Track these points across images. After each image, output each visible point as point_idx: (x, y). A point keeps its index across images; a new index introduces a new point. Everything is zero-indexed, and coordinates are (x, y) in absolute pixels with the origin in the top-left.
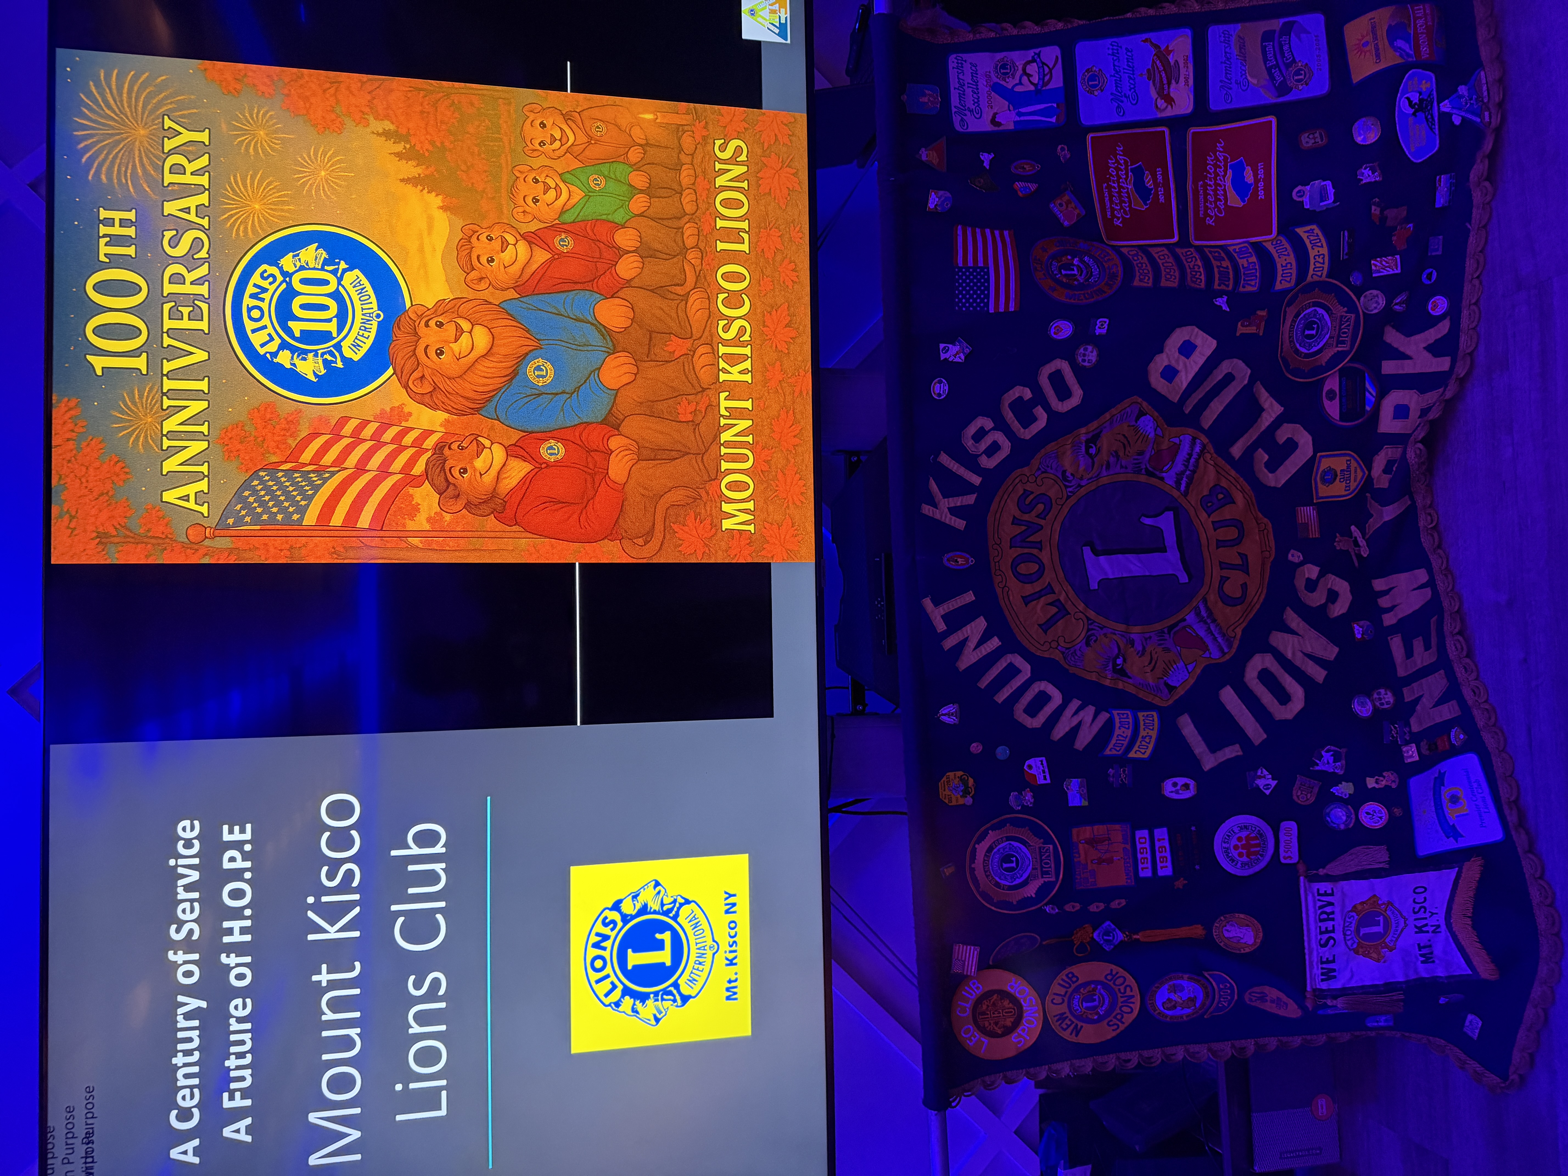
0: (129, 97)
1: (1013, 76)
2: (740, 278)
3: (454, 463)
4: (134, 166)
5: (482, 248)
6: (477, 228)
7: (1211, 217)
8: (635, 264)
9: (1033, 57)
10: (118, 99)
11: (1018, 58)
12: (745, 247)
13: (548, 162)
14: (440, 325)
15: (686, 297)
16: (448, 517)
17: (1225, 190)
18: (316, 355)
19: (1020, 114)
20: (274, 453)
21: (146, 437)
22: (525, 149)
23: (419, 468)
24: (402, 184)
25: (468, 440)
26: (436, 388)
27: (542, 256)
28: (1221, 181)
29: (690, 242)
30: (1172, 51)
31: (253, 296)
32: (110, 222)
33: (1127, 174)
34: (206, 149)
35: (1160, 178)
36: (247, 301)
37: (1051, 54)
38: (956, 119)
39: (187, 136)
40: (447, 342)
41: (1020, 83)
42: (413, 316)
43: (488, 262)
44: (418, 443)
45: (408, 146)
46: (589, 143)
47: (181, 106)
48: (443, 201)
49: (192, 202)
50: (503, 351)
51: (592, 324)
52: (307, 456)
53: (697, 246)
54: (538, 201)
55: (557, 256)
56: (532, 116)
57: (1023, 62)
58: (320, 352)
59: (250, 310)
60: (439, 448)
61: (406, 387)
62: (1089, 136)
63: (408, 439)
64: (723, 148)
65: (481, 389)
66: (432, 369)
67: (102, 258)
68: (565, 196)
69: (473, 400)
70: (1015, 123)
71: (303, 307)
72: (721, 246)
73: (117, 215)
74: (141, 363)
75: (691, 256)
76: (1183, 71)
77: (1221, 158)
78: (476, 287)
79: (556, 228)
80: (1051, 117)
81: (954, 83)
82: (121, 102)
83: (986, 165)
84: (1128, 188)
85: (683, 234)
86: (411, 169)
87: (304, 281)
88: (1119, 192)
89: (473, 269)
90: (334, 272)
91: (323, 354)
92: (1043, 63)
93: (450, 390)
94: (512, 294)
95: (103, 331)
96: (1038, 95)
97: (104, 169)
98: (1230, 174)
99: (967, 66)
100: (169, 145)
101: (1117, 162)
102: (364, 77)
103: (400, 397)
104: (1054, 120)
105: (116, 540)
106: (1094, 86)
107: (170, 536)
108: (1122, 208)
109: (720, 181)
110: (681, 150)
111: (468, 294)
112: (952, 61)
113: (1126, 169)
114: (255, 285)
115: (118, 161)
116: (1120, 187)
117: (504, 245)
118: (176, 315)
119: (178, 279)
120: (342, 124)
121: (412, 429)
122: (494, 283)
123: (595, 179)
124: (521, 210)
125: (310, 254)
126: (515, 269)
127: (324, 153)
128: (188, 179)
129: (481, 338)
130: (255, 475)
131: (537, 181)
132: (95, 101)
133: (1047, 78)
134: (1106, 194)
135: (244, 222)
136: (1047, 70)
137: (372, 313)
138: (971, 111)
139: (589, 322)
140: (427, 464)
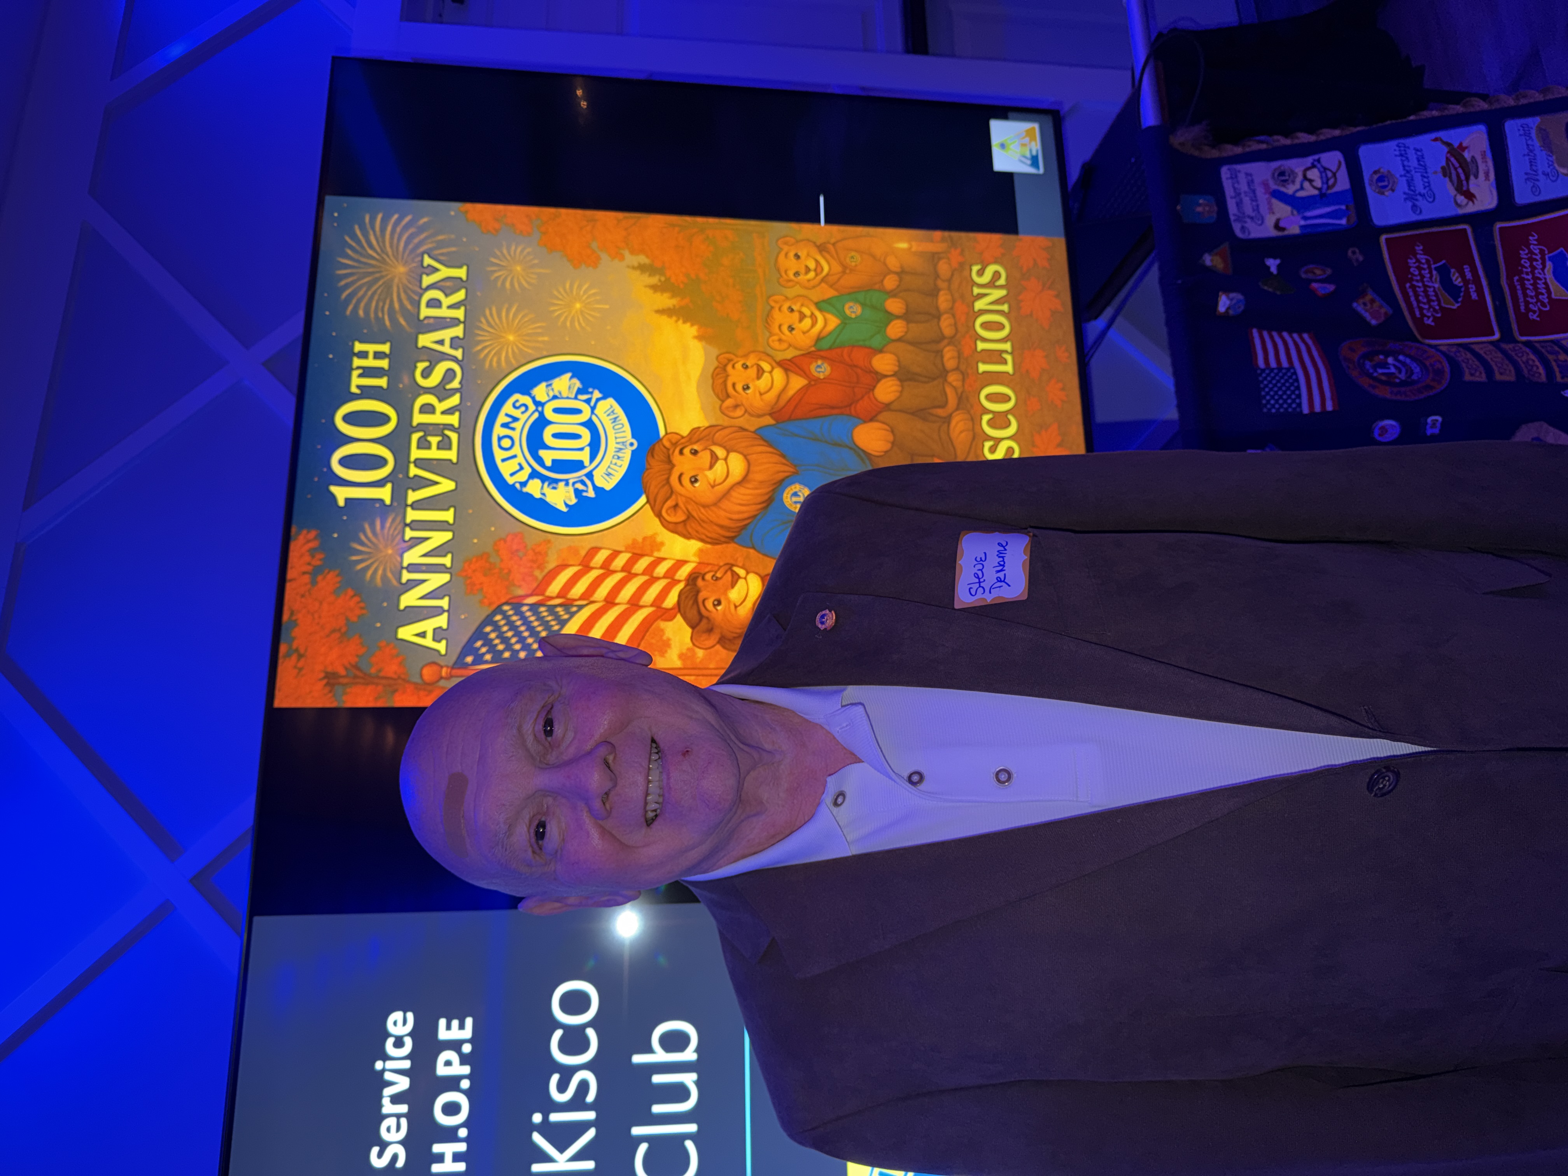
0: (392, 238)
1: (1293, 182)
2: (1005, 398)
3: (708, 596)
4: (392, 302)
5: (737, 375)
6: (732, 356)
7: (1534, 312)
8: (894, 388)
9: (1313, 164)
10: (380, 239)
11: (1297, 165)
12: (1009, 368)
13: (803, 292)
14: (695, 453)
15: (948, 419)
16: (700, 653)
17: (1546, 283)
18: (567, 484)
19: (1305, 218)
20: (520, 586)
21: (384, 570)
22: (781, 280)
23: (672, 600)
24: (657, 316)
25: (722, 570)
26: (689, 516)
27: (798, 383)
28: (1540, 274)
29: (950, 364)
30: (1466, 148)
31: (505, 425)
32: (363, 355)
33: (1431, 273)
34: (464, 284)
35: (1469, 275)
36: (498, 430)
37: (1333, 159)
38: (1237, 228)
39: (445, 272)
40: (702, 470)
41: (1302, 188)
42: (667, 444)
43: (744, 389)
44: (670, 574)
45: (663, 279)
46: (844, 272)
47: (440, 245)
48: (698, 331)
49: (447, 334)
50: (759, 477)
51: (851, 448)
52: (555, 588)
53: (957, 369)
54: (793, 329)
55: (813, 382)
56: (786, 248)
57: (1303, 168)
58: (571, 482)
59: (500, 439)
60: (692, 579)
61: (659, 515)
62: (1383, 238)
63: (661, 570)
64: (981, 273)
65: (735, 517)
66: (686, 497)
67: (354, 390)
68: (820, 324)
69: (728, 529)
70: (1302, 227)
71: (556, 436)
72: (982, 368)
73: (371, 348)
74: (385, 494)
75: (953, 378)
76: (1482, 168)
77: (1537, 252)
78: (732, 414)
79: (811, 355)
80: (1340, 218)
81: (1229, 192)
82: (384, 242)
83: (1274, 270)
84: (1434, 287)
85: (942, 357)
86: (665, 300)
87: (557, 411)
88: (1425, 292)
89: (728, 396)
90: (588, 401)
91: (574, 484)
92: (1325, 169)
93: (705, 519)
94: (769, 421)
95: (348, 462)
96: (1323, 198)
97: (362, 305)
98: (1549, 265)
99: (1242, 177)
100: (427, 280)
101: (1418, 261)
102: (620, 215)
103: (653, 526)
104: (1344, 221)
105: (344, 681)
106: (1385, 187)
107: (403, 676)
108: (1430, 307)
109: (979, 305)
110: (937, 276)
111: (724, 421)
112: (1225, 172)
113: (1429, 267)
114: (507, 415)
115: (376, 297)
116: (1425, 286)
117: (760, 372)
118: (424, 444)
119: (428, 409)
120: (598, 258)
121: (664, 559)
122: (749, 410)
123: (851, 307)
124: (776, 338)
125: (564, 384)
126: (771, 396)
127: (580, 287)
128: (443, 312)
129: (737, 465)
130: (498, 610)
131: (792, 310)
132: (358, 242)
133: (1331, 182)
134: (1411, 294)
135: (498, 353)
136: (1330, 174)
137: (626, 442)
138: (1252, 218)
139: (847, 446)
140: (679, 596)
